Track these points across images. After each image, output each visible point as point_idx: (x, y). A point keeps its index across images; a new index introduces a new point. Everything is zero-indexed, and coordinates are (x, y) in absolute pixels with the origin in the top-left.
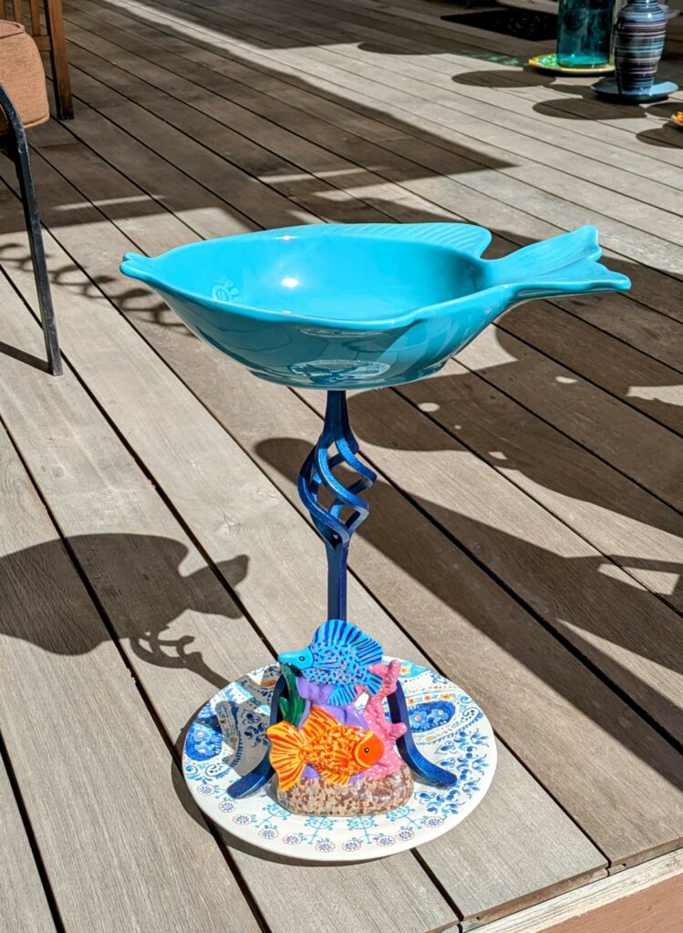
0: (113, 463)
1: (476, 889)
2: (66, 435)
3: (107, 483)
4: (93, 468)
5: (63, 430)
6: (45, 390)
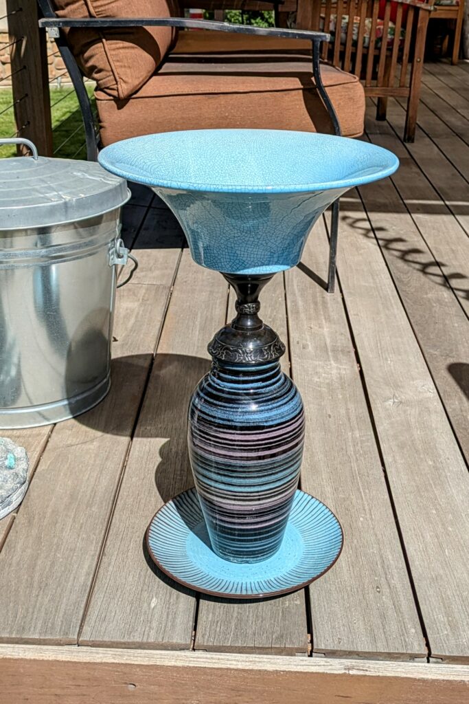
0: (340, 349)
1: (447, 642)
2: (320, 327)
3: (331, 359)
4: (327, 349)
5: (319, 324)
6: (319, 299)
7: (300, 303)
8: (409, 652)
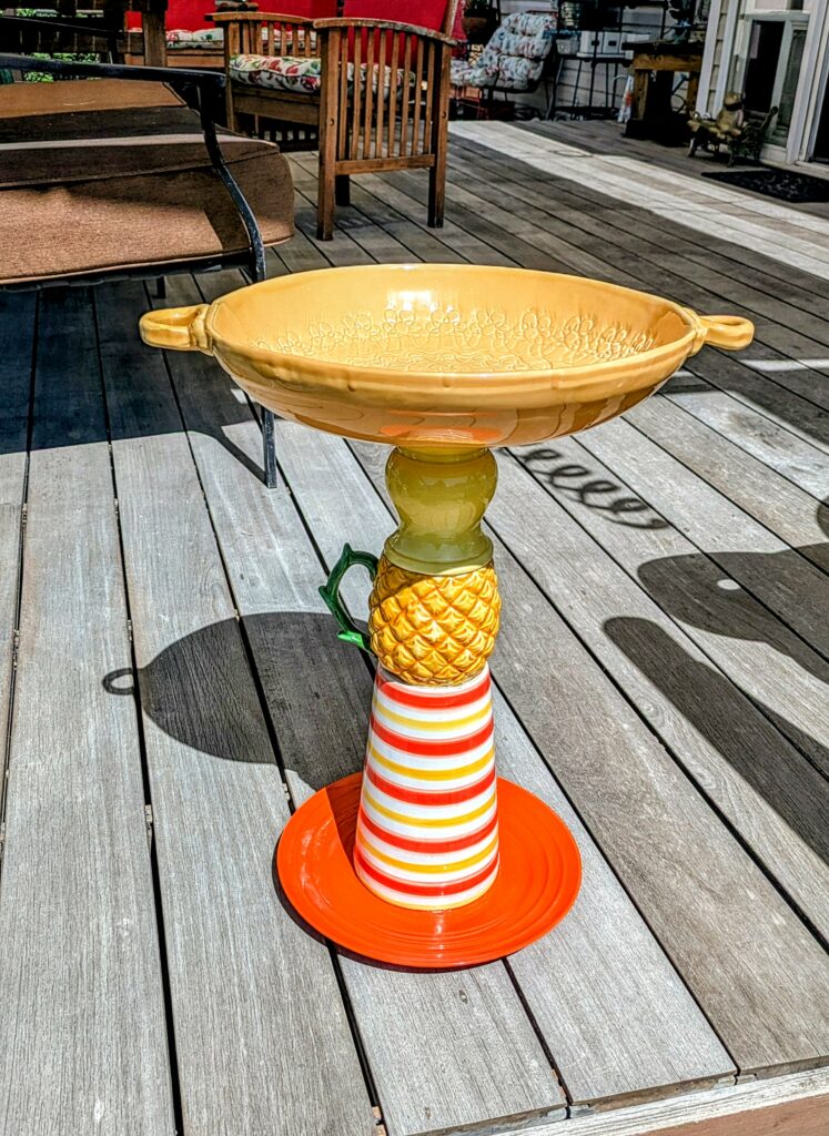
0: (306, 579)
1: (590, 1073)
2: (269, 547)
3: (297, 597)
4: (287, 581)
5: (267, 541)
6: (257, 500)
7: (231, 511)
8: (539, 1106)
